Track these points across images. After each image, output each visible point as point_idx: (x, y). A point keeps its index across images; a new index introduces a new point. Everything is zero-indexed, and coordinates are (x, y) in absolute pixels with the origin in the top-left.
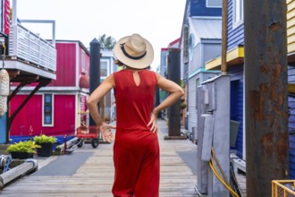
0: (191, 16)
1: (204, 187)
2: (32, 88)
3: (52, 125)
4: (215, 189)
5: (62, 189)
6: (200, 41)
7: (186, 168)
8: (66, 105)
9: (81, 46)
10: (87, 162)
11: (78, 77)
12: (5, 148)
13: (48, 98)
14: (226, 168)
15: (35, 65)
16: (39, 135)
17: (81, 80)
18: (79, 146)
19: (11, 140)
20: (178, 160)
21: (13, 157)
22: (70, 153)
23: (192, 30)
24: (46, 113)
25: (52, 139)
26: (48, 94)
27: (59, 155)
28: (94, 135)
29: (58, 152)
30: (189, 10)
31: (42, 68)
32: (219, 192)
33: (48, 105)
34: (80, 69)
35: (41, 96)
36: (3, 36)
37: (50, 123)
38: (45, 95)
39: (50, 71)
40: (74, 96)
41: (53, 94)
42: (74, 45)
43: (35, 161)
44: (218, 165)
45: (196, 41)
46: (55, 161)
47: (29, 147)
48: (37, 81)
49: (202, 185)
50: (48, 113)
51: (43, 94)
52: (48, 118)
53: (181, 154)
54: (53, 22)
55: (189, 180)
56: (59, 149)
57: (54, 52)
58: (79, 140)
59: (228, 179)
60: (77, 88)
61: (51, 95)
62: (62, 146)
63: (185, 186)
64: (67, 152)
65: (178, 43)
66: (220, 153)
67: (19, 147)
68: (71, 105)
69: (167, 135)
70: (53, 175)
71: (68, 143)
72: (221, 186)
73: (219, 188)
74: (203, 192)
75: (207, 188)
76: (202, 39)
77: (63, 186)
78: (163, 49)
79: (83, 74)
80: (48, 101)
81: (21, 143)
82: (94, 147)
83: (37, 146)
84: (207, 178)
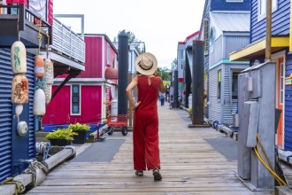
0: (212, 10)
1: (246, 173)
2: (62, 79)
3: (80, 114)
4: (260, 175)
5: (104, 175)
6: (222, 33)
7: (219, 154)
8: (93, 96)
9: (107, 40)
10: (121, 148)
11: (104, 69)
12: (44, 136)
13: (75, 89)
14: (271, 155)
15: (67, 57)
16: (73, 123)
17: (107, 71)
18: (110, 134)
19: (43, 128)
20: (208, 147)
21: (52, 144)
22: (102, 140)
23: (213, 24)
24: (73, 103)
25: (86, 127)
26: (76, 85)
27: (92, 142)
28: (124, 123)
29: (91, 139)
30: (209, 4)
31: (73, 59)
32: (265, 177)
33: (76, 95)
34: (106, 62)
35: (69, 87)
36: (48, 26)
37: (78, 112)
38: (73, 86)
39: (80, 62)
40: (100, 87)
41: (81, 85)
42: (100, 39)
43: (73, 147)
44: (263, 151)
45: (218, 33)
46: (89, 148)
47: (67, 134)
48: (69, 72)
49: (244, 171)
50: (76, 103)
51: (71, 85)
52: (76, 107)
53: (209, 141)
54: (82, 16)
55: (225, 166)
56: (93, 136)
57: (83, 45)
58: (109, 128)
59: (273, 165)
60: (103, 79)
61: (78, 86)
62: (95, 133)
63: (223, 172)
64: (100, 139)
65: (198, 36)
66: (265, 140)
67: (58, 134)
68: (97, 95)
69: (191, 123)
70: (92, 161)
71: (100, 130)
72: (267, 172)
73: (264, 174)
74: (246, 177)
75: (250, 174)
76: (224, 32)
77: (105, 172)
78: (180, 43)
79: (108, 66)
80: (76, 91)
81: (59, 131)
82: (124, 134)
83: (74, 133)
84: (250, 164)
